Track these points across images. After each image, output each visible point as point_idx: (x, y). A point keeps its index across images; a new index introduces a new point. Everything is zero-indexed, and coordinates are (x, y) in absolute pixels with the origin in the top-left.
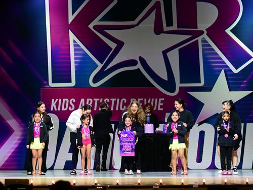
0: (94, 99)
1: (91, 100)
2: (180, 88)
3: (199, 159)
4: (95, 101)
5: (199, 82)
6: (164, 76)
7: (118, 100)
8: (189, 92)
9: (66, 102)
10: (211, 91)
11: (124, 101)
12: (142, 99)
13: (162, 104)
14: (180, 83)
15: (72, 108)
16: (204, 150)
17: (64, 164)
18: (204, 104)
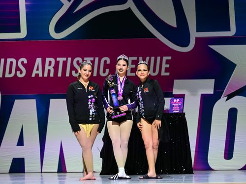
0: (58, 59)
1: (52, 60)
2: (197, 39)
3: (229, 154)
4: (59, 62)
5: (228, 29)
6: (171, 20)
7: (97, 59)
8: (211, 47)
9: (11, 63)
11: (105, 61)
12: (135, 58)
13: (168, 66)
14: (197, 31)
15: (21, 73)
16: (235, 138)
17: (10, 164)
18: (236, 65)
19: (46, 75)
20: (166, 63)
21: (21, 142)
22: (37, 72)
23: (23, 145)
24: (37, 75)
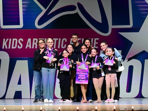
1: (37, 40)
2: (112, 29)
3: (129, 90)
7: (60, 39)
8: (119, 33)
9: (15, 41)
10: (138, 32)
11: (64, 40)
12: (80, 39)
13: (97, 43)
14: (112, 25)
15: (20, 46)
16: (132, 81)
17: (14, 94)
18: (133, 43)
19: (33, 47)
20: (96, 42)
21: (20, 83)
22: (28, 46)
23: (21, 84)
24: (28, 47)
